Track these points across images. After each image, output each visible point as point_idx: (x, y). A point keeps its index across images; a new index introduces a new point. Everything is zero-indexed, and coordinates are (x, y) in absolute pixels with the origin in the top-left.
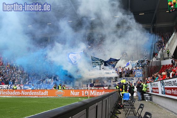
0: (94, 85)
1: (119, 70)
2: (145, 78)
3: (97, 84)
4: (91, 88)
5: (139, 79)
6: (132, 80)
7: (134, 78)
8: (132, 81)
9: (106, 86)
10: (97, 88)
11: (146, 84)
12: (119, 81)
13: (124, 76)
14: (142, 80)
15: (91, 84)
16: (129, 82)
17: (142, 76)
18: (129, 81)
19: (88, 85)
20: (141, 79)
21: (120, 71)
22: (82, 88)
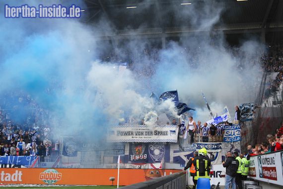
0: (132, 159)
1: (189, 125)
2: (246, 145)
3: (137, 157)
4: (123, 165)
5: (233, 147)
6: (217, 149)
7: (223, 145)
8: (216, 151)
9: (157, 162)
10: (137, 166)
11: (248, 159)
12: (187, 151)
13: (200, 139)
14: (239, 148)
15: (123, 155)
16: (211, 153)
17: (240, 140)
18: (210, 151)
19: (116, 159)
20: (238, 146)
21: (191, 128)
22: (102, 164)
